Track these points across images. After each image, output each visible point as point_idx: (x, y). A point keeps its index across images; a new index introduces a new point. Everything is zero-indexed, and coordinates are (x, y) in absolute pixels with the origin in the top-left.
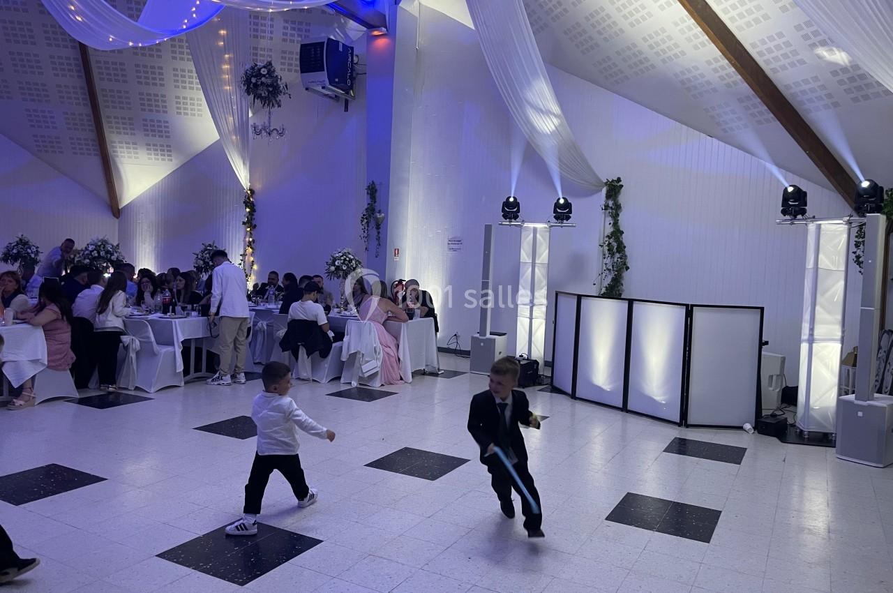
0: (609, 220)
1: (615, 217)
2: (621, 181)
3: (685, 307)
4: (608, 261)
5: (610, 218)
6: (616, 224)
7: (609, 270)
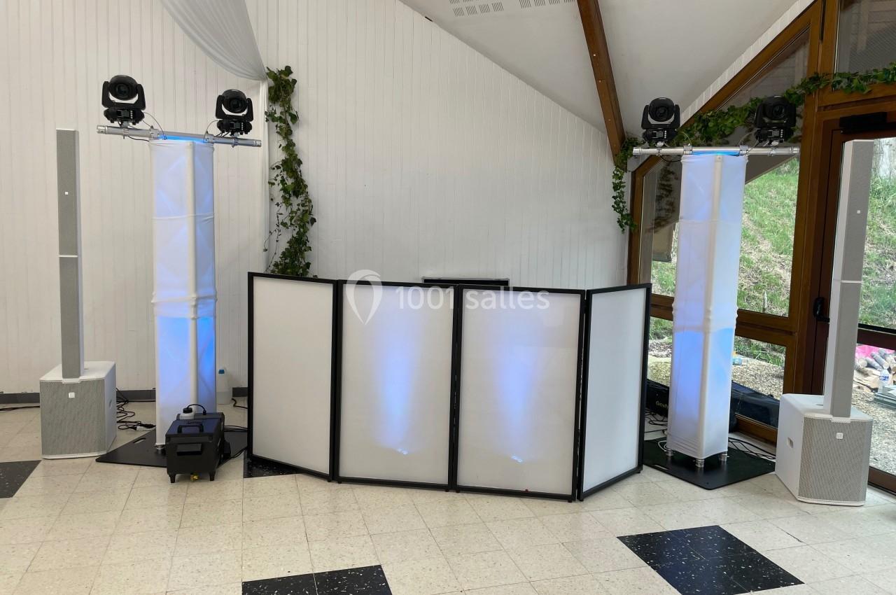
0: (279, 141)
1: (287, 133)
2: (291, 72)
3: (579, 295)
4: (283, 209)
5: (280, 138)
6: (290, 147)
7: (284, 224)
